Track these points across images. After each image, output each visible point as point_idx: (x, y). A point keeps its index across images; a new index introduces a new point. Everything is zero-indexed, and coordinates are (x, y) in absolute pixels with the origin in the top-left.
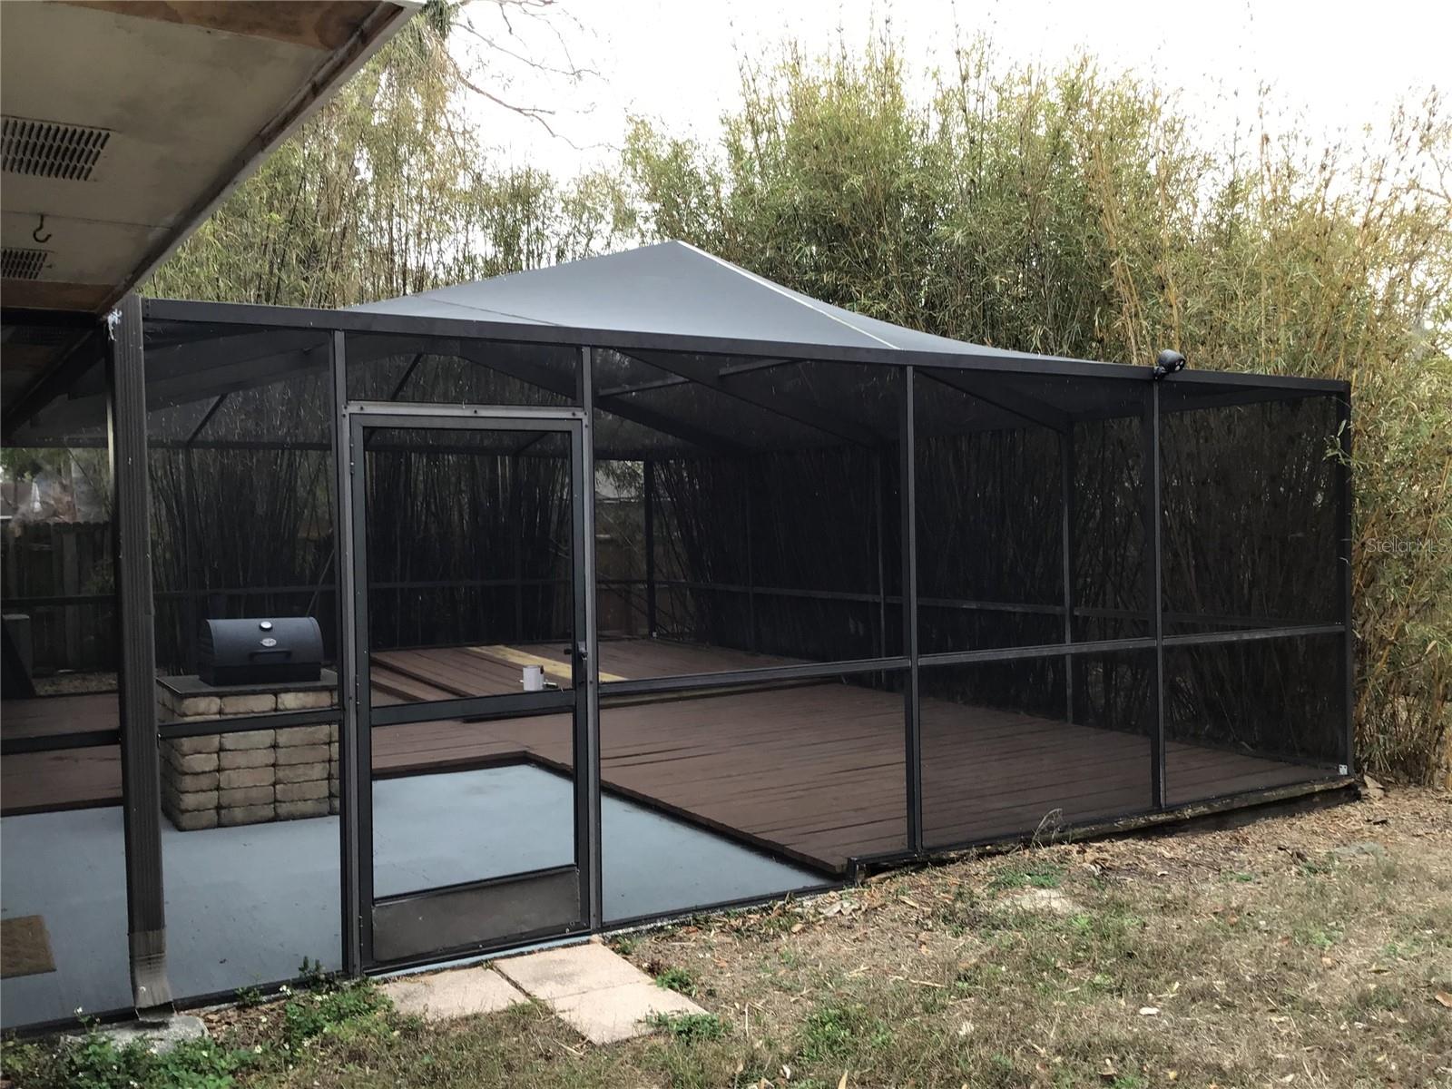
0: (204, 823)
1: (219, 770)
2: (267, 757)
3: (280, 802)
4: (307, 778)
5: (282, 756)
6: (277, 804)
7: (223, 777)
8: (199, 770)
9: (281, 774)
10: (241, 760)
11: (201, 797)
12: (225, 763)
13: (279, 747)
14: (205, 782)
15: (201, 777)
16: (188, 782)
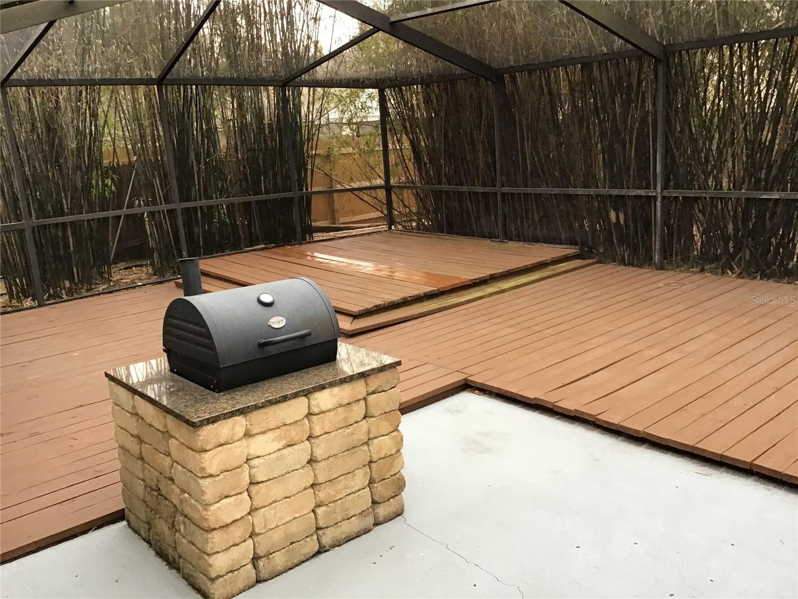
0: (241, 585)
1: (252, 511)
2: (305, 478)
3: (322, 528)
4: (349, 491)
5: (322, 472)
6: (320, 532)
7: (258, 519)
8: (229, 520)
9: (322, 495)
10: (276, 491)
11: (235, 553)
12: (258, 502)
13: (316, 461)
14: (237, 532)
15: (232, 528)
16: (217, 540)
